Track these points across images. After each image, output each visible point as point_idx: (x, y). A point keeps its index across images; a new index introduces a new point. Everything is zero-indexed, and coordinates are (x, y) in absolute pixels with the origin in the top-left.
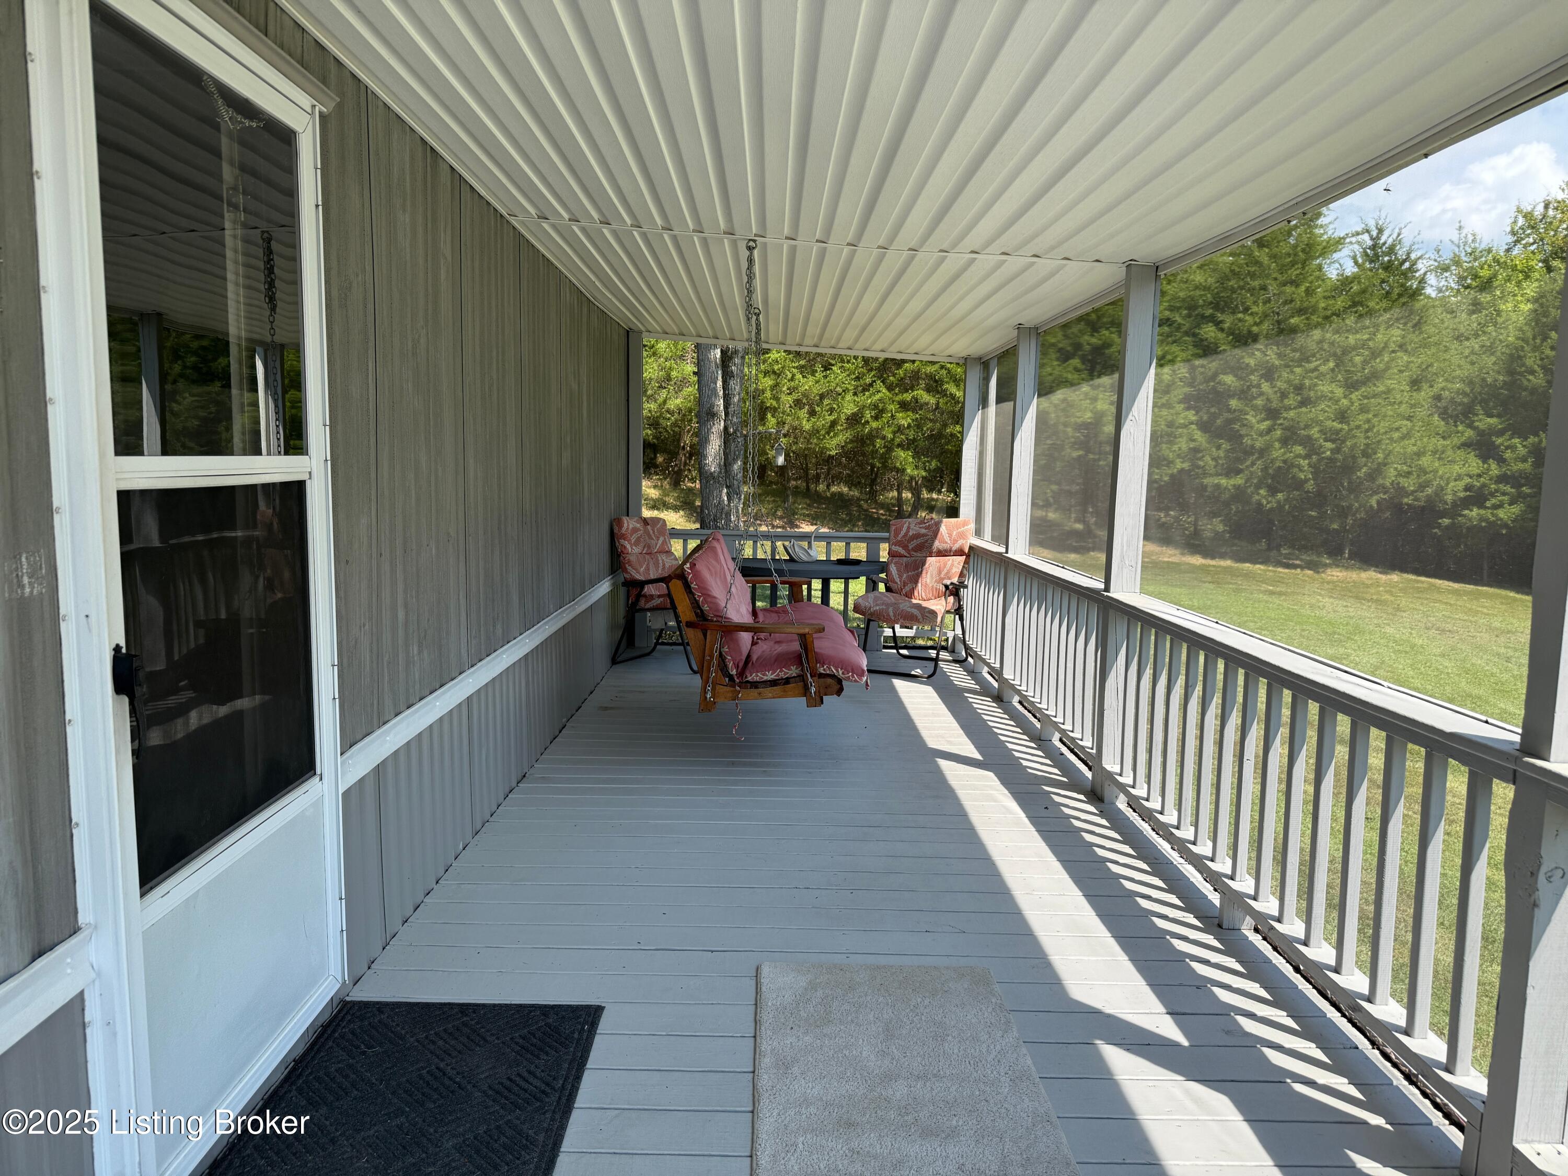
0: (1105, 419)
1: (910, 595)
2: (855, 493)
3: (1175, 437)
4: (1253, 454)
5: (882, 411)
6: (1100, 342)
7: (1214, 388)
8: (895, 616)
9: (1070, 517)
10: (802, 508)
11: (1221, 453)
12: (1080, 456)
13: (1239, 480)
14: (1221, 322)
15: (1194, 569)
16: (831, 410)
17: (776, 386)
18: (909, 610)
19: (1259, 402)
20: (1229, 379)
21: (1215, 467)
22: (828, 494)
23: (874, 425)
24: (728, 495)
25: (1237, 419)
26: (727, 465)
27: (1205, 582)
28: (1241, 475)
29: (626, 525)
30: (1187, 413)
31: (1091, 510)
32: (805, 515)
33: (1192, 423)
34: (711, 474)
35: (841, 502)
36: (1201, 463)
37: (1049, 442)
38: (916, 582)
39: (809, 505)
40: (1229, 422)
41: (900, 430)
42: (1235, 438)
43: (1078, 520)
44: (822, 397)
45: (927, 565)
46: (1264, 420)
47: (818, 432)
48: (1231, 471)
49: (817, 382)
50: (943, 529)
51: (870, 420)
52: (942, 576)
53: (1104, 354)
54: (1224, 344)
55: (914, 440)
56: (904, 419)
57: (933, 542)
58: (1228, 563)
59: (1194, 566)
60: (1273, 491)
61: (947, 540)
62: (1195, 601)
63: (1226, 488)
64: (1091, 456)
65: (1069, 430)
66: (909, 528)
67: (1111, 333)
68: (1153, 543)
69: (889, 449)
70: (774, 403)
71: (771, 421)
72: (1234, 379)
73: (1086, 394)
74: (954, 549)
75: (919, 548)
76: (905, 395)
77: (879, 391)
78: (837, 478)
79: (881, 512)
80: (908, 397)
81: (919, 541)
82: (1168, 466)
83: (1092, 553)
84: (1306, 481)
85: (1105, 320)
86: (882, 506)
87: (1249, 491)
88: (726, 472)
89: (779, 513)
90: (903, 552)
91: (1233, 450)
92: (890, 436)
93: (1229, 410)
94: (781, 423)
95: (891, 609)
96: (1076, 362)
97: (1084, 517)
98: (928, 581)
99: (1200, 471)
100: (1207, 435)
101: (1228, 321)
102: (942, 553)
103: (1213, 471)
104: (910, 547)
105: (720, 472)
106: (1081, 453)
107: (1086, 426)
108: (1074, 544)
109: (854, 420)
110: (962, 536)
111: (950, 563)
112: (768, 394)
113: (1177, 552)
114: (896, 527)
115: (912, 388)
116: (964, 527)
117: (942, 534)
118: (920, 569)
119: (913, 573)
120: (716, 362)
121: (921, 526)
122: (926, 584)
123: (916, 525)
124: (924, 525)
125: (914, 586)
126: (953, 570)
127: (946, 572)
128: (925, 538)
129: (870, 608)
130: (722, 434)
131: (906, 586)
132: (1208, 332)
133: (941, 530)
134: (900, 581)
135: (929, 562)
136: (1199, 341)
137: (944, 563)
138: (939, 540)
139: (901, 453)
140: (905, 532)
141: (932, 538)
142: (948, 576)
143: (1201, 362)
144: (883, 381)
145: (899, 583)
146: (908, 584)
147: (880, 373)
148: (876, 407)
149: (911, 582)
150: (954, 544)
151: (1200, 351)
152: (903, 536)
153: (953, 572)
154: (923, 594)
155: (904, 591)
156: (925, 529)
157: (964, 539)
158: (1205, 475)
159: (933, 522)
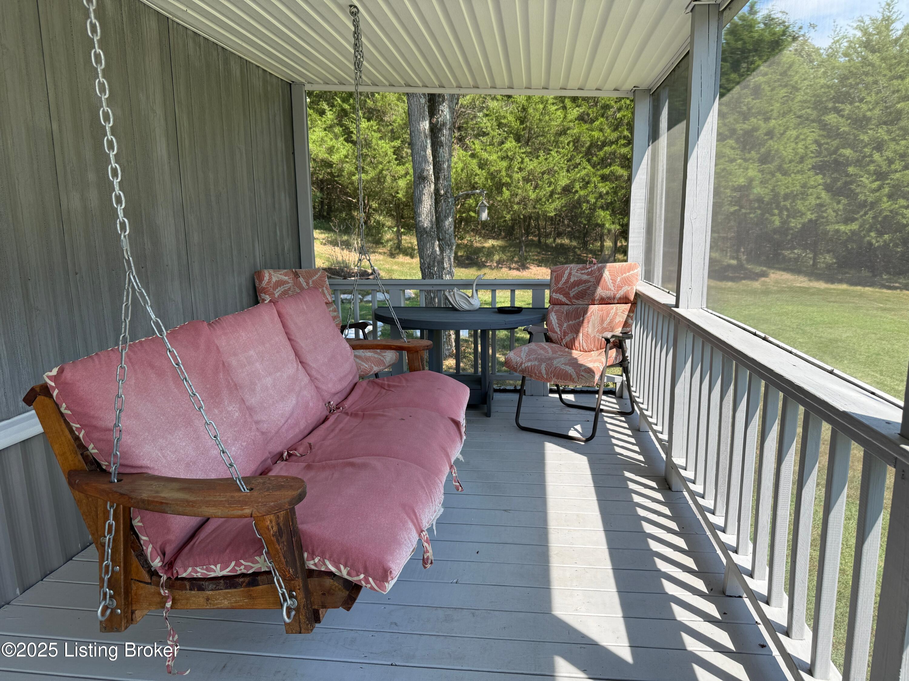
0: (754, 183)
1: (570, 346)
2: (574, 243)
3: (807, 195)
4: (865, 207)
5: (588, 183)
6: (750, 127)
7: (835, 160)
8: (547, 374)
9: (726, 255)
10: (533, 256)
11: (841, 207)
12: (736, 211)
13: (855, 226)
14: (841, 110)
15: (819, 292)
16: (550, 183)
17: (509, 168)
18: (563, 367)
19: (871, 168)
20: (847, 152)
21: (836, 217)
22: (554, 245)
23: (582, 193)
24: (439, 245)
25: (851, 183)
26: (439, 221)
27: (830, 302)
28: (856, 223)
29: (267, 278)
30: (817, 177)
31: (742, 250)
32: (534, 260)
33: (819, 185)
34: (424, 229)
35: (562, 250)
36: (825, 215)
38: (577, 332)
39: (539, 253)
40: (846, 183)
41: (601, 196)
42: (851, 195)
43: (733, 258)
44: (543, 173)
45: (589, 313)
46: (875, 181)
47: (541, 199)
48: (848, 220)
49: (540, 163)
50: (606, 275)
51: (578, 189)
52: (605, 325)
53: (752, 136)
54: (844, 126)
55: (611, 203)
56: (604, 188)
57: (596, 288)
58: (844, 286)
59: (819, 290)
60: (881, 233)
61: (611, 286)
62: (825, 317)
63: (844, 232)
64: (743, 211)
65: (728, 191)
66: (570, 274)
67: (758, 120)
68: (788, 273)
69: (593, 209)
70: (508, 180)
71: (506, 193)
72: (852, 152)
73: (740, 165)
74: (618, 296)
75: (581, 295)
76: (604, 170)
77: (584, 168)
78: (559, 235)
79: (590, 256)
80: (607, 171)
81: (581, 288)
82: (801, 216)
83: (744, 281)
85: (753, 111)
86: (591, 252)
87: (862, 234)
88: (438, 228)
89: (516, 259)
90: (564, 300)
91: (849, 204)
92: (593, 201)
93: (847, 175)
94: (513, 195)
95: (543, 366)
96: (731, 142)
97: (738, 255)
98: (590, 331)
99: (824, 220)
100: (830, 194)
101: (847, 109)
102: (604, 301)
103: (833, 220)
104: (572, 295)
105: (432, 228)
106: (737, 208)
107: (739, 188)
108: (731, 275)
109: (567, 190)
110: (627, 281)
111: (613, 312)
112: (504, 173)
113: (806, 279)
114: (558, 274)
115: (610, 165)
116: (632, 272)
117: (605, 280)
118: (582, 318)
119: (574, 322)
120: (425, 133)
121: (583, 272)
122: (588, 334)
123: (577, 270)
124: (586, 271)
125: (575, 336)
126: (617, 320)
127: (610, 322)
128: (587, 284)
129: (521, 364)
130: (433, 195)
131: (567, 337)
132: (831, 118)
133: (604, 275)
134: (560, 331)
135: (591, 311)
136: (824, 126)
137: (607, 312)
138: (602, 287)
139: (602, 213)
140: (566, 279)
141: (594, 285)
142: (611, 327)
143: (826, 141)
144: (589, 161)
145: (559, 333)
146: (568, 334)
147: (586, 155)
148: (584, 180)
149: (571, 332)
150: (618, 291)
151: (825, 133)
152: (564, 283)
153: (617, 322)
154: (585, 345)
155: (564, 342)
156: (588, 275)
157: (629, 285)
158: (828, 223)
159: (596, 267)
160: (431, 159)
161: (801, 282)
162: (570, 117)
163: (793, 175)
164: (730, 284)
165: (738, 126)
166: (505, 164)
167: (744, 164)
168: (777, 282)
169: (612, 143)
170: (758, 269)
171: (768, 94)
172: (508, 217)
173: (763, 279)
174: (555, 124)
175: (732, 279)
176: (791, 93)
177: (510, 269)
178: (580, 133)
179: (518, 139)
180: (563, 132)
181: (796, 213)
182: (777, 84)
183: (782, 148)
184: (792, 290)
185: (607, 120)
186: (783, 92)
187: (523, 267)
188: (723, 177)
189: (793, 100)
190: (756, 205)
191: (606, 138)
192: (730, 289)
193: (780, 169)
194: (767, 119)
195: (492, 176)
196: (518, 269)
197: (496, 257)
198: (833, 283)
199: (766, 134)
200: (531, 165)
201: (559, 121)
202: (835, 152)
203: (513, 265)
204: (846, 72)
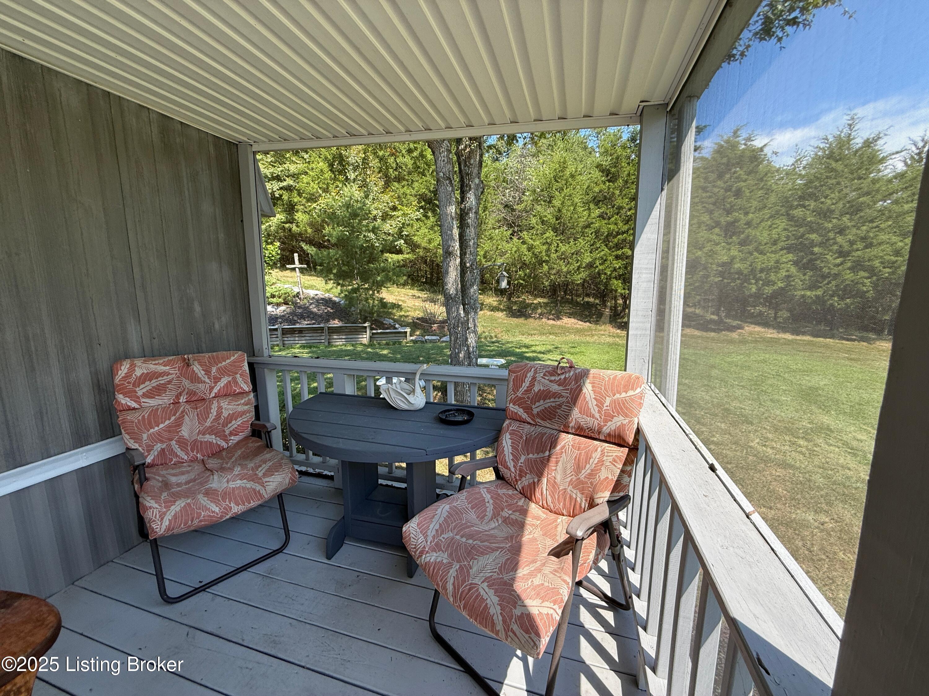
0: (735, 260)
1: (528, 494)
3: (779, 269)
4: (829, 277)
5: (605, 260)
6: (733, 220)
7: (801, 243)
9: (708, 312)
10: (566, 310)
11: (807, 278)
12: (719, 281)
13: (819, 292)
14: (807, 206)
15: (788, 343)
16: (578, 261)
17: (548, 250)
18: (484, 590)
19: (835, 247)
20: (813, 236)
21: (803, 285)
22: (582, 302)
23: (601, 267)
24: (464, 310)
26: (464, 289)
27: (800, 351)
28: (820, 289)
29: (123, 371)
30: (787, 255)
31: (722, 308)
32: (566, 313)
33: (789, 261)
34: (450, 295)
35: (588, 306)
36: (793, 283)
37: (701, 273)
38: (540, 475)
39: (571, 308)
40: (811, 260)
41: (615, 270)
42: (814, 268)
43: (714, 314)
44: (573, 254)
45: (558, 447)
46: (838, 258)
47: (570, 272)
48: (813, 288)
49: (570, 247)
50: (588, 390)
51: (598, 265)
52: (582, 476)
53: (734, 226)
54: (810, 217)
55: (623, 275)
56: (617, 264)
57: (570, 410)
58: (807, 338)
59: (788, 340)
60: (842, 298)
61: (594, 410)
63: (809, 297)
64: (726, 281)
66: (534, 378)
67: (739, 214)
69: (609, 278)
70: (547, 258)
71: (546, 267)
72: (817, 236)
73: (724, 247)
74: (606, 430)
75: (549, 415)
77: (603, 251)
78: (588, 295)
80: (620, 252)
81: (549, 403)
82: (773, 285)
83: (724, 332)
84: (868, 291)
85: (735, 207)
87: (826, 298)
88: (463, 295)
89: (553, 312)
90: (525, 416)
91: (814, 276)
92: (609, 273)
93: (812, 253)
94: (551, 269)
96: (717, 230)
97: (718, 312)
98: (559, 478)
99: (792, 287)
100: (797, 268)
101: (813, 204)
102: (584, 432)
103: (800, 287)
104: (535, 411)
105: (457, 294)
106: (720, 279)
107: (723, 264)
108: (713, 327)
109: (590, 265)
110: (623, 408)
111: (596, 455)
112: (544, 254)
113: (774, 331)
114: (517, 376)
115: (622, 248)
116: (631, 393)
117: (585, 398)
118: (547, 453)
119: (536, 456)
120: (451, 216)
121: (553, 378)
122: (555, 482)
123: (545, 375)
124: (557, 378)
125: (536, 480)
126: (604, 474)
127: (590, 474)
128: (557, 399)
129: (422, 553)
130: (459, 267)
131: (524, 479)
132: (798, 213)
133: (585, 390)
134: (514, 466)
135: (563, 444)
136: (791, 218)
137: (587, 454)
138: (581, 408)
139: (615, 282)
140: (527, 385)
141: (568, 402)
142: (591, 483)
143: (793, 229)
144: (606, 245)
145: (513, 470)
146: (526, 473)
147: (604, 241)
148: (602, 258)
149: (531, 472)
150: (606, 421)
151: (793, 223)
152: (526, 391)
153: (602, 478)
154: (549, 499)
155: (519, 486)
156: (559, 385)
157: (626, 416)
158: (795, 289)
159: (572, 373)
160: (457, 237)
161: (771, 334)
162: (593, 215)
163: (768, 254)
164: (713, 334)
165: (722, 220)
166: (545, 247)
167: (728, 247)
168: (751, 333)
169: (623, 233)
170: (735, 323)
171: (748, 194)
172: (547, 284)
173: (740, 331)
174: (582, 222)
175: (714, 331)
176: (766, 194)
177: (548, 319)
178: (600, 226)
179: (555, 230)
180: (588, 226)
181: (768, 283)
182: (754, 187)
183: (758, 234)
184: (765, 340)
185: (620, 216)
186: (760, 193)
187: (559, 318)
188: (710, 256)
189: (767, 199)
190: (737, 276)
191: (619, 229)
192: (713, 339)
193: (757, 250)
194: (746, 214)
195: (535, 256)
196: (554, 320)
197: (539, 311)
198: (798, 335)
199: (745, 224)
200: (563, 248)
201: (585, 218)
202: (802, 236)
203: (551, 317)
204: (812, 177)
